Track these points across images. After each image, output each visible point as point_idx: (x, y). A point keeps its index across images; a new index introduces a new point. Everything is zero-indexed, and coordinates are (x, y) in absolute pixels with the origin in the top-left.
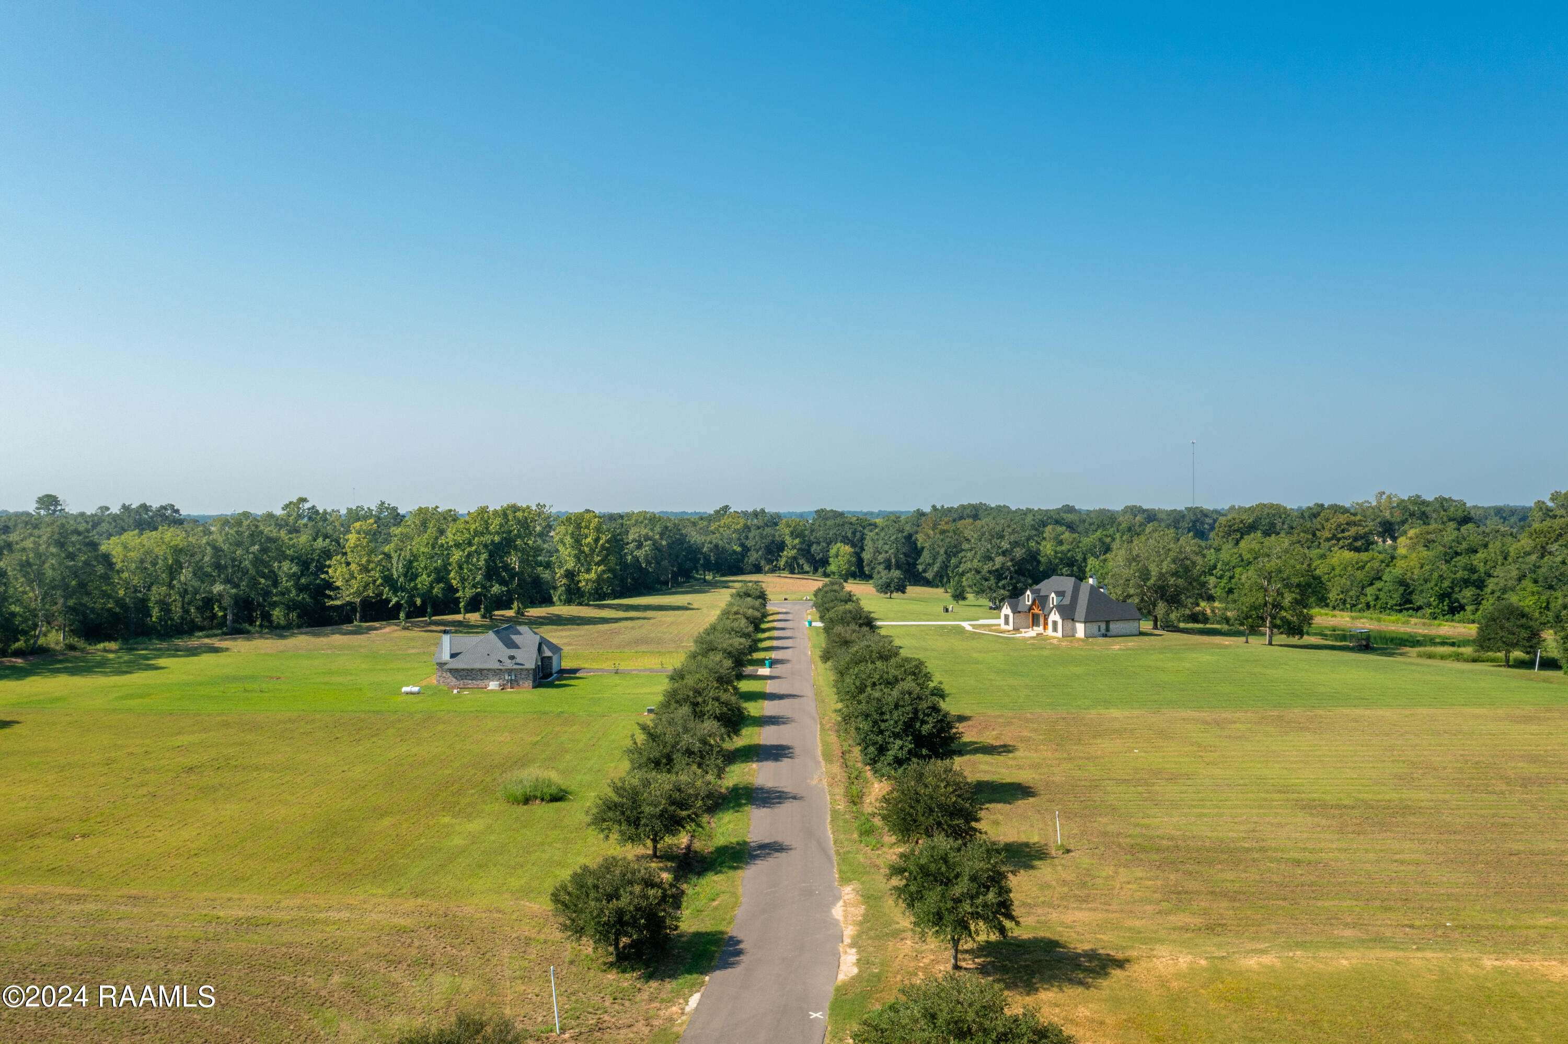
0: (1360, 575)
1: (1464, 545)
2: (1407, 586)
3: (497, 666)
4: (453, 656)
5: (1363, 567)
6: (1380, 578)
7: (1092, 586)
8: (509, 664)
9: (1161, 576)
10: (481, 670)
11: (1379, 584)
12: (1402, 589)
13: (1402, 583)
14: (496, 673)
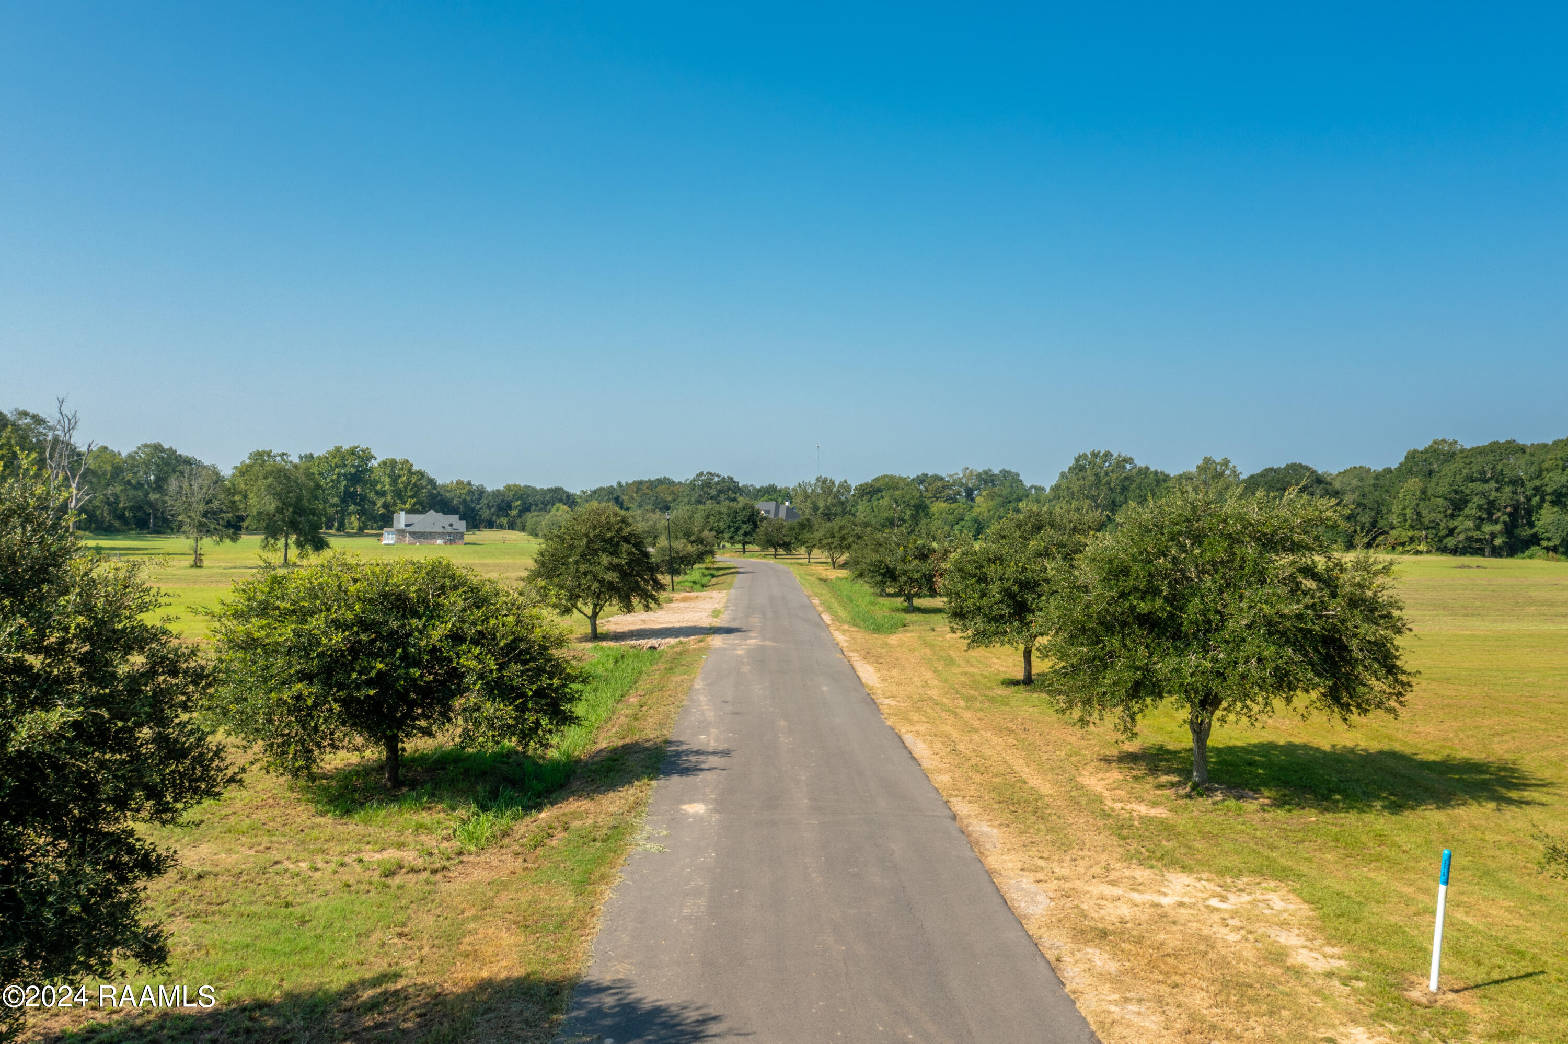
0: (951, 517)
1: (1015, 496)
2: (980, 524)
3: (441, 530)
4: (406, 525)
5: (953, 513)
6: (963, 520)
7: (788, 507)
8: (449, 529)
9: (827, 507)
10: (430, 533)
11: (962, 523)
12: (976, 525)
13: (976, 521)
14: (441, 535)
